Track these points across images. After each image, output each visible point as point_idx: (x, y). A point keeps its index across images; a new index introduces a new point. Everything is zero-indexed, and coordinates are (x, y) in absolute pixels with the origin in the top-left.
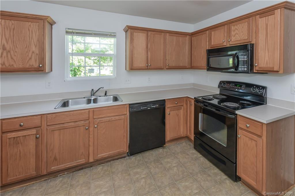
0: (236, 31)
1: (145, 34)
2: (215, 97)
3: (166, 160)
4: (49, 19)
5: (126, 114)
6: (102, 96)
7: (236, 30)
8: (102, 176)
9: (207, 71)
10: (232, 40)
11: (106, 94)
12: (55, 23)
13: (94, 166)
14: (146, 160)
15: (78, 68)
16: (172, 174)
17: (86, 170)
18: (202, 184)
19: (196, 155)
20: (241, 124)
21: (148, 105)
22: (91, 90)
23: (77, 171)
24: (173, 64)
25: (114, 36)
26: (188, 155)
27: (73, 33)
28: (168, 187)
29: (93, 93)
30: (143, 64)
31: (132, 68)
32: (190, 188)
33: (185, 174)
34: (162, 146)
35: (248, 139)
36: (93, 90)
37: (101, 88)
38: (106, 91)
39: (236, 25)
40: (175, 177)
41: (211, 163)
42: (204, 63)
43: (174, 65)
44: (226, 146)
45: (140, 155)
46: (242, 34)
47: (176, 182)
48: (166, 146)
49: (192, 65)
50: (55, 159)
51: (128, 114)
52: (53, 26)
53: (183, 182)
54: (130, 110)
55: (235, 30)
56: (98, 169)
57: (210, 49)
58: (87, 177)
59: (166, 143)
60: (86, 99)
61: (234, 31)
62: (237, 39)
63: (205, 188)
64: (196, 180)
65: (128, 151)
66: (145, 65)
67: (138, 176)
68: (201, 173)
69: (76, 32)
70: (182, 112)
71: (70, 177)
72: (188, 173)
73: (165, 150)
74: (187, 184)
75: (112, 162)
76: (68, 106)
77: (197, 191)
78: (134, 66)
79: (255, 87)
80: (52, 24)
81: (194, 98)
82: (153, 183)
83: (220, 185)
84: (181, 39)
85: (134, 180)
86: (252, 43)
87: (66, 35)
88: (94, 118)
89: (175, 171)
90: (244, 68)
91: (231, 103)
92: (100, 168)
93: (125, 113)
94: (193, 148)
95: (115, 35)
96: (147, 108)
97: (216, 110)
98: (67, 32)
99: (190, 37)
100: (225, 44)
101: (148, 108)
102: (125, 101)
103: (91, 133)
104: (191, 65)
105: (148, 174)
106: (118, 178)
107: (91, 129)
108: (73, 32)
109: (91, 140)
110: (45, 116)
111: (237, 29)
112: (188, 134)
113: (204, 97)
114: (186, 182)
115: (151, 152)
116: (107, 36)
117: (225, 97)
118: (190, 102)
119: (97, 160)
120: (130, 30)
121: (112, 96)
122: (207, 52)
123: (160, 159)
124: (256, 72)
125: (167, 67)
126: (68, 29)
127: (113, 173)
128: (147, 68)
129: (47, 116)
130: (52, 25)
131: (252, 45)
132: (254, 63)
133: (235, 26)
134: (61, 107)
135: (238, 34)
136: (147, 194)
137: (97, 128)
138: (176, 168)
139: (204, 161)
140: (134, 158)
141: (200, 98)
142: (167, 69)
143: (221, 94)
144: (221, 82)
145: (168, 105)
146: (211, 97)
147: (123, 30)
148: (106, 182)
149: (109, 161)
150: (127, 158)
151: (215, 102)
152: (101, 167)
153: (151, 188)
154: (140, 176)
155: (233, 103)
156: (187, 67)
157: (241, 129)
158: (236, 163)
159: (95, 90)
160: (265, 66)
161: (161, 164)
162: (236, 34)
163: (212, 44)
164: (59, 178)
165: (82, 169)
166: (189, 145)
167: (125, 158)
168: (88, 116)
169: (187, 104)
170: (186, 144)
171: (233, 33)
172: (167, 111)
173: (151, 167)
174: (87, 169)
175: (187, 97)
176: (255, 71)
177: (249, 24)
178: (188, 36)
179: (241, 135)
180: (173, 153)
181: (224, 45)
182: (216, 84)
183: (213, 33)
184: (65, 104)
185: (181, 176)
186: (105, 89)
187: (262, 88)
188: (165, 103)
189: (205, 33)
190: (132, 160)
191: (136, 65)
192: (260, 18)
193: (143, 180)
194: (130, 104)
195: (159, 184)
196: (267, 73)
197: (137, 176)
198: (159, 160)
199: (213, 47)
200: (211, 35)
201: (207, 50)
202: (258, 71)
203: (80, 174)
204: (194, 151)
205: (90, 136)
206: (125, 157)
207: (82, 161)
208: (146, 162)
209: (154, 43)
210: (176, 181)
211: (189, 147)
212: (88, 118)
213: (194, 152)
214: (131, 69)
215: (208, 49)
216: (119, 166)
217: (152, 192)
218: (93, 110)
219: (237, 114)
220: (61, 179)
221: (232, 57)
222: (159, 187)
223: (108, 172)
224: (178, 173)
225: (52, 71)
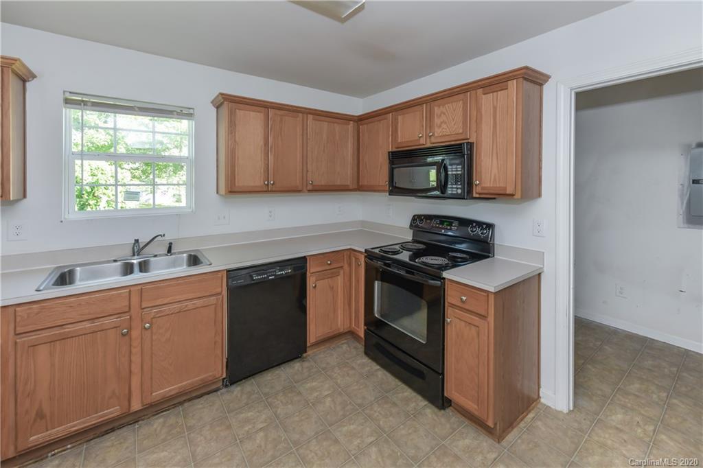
0: (443, 118)
1: (262, 115)
2: (404, 247)
3: (309, 385)
4: (16, 67)
5: (220, 294)
6: (161, 255)
7: (442, 115)
8: (164, 440)
9: (390, 195)
10: (436, 135)
11: (169, 251)
12: (34, 77)
13: (143, 420)
14: (267, 390)
15: (89, 190)
16: (323, 413)
17: (124, 432)
18: (381, 423)
19: (369, 368)
20: (451, 297)
21: (270, 270)
22: (133, 242)
23: (98, 437)
24: (321, 181)
25: (189, 116)
26: (353, 368)
27: (85, 103)
28: (314, 441)
29: (137, 248)
30: (257, 182)
31: (233, 189)
32: (359, 435)
33: (349, 407)
34: (300, 357)
35: (463, 323)
36: (137, 241)
37: (157, 236)
38: (171, 244)
39: (444, 105)
40: (328, 417)
41: (397, 380)
42: (383, 179)
43: (323, 183)
44: (424, 342)
45: (252, 381)
46: (453, 124)
47: (330, 429)
48: (309, 355)
49: (360, 184)
50: (40, 415)
51: (225, 293)
52: (28, 84)
53: (344, 426)
54: (230, 284)
55: (440, 115)
56: (153, 425)
57: (395, 150)
58: (127, 448)
59: (308, 349)
60: (119, 263)
61: (439, 116)
62: (444, 133)
63: (386, 430)
64: (370, 416)
65: (224, 376)
66: (262, 183)
67: (250, 427)
68: (380, 402)
69: (93, 102)
70: (340, 280)
71: (80, 453)
72: (354, 406)
73: (306, 364)
74: (352, 427)
75: (186, 405)
76: (71, 282)
77: (373, 439)
78: (237, 185)
79: (474, 224)
80: (24, 78)
81: (363, 251)
82: (282, 437)
83: (414, 420)
84: (337, 128)
85: (240, 437)
86: (470, 141)
87: (65, 107)
88: (143, 307)
89: (328, 404)
90: (457, 188)
91: (433, 258)
92: (157, 423)
93: (219, 290)
94: (363, 354)
95: (192, 114)
96: (268, 277)
97: (407, 272)
98: (68, 102)
99: (356, 124)
100: (422, 141)
101: (270, 276)
102: (217, 263)
103: (134, 344)
104: (358, 182)
105: (271, 419)
106: (202, 438)
107: (135, 333)
108: (83, 101)
109: (136, 359)
110: (11, 310)
111: (444, 114)
112: (353, 326)
113: (383, 249)
114: (350, 425)
115: (277, 372)
116: (173, 114)
117: (422, 246)
118: (357, 259)
119: (151, 406)
120: (229, 104)
121: (185, 255)
122: (389, 156)
123: (295, 384)
124: (477, 196)
125: (310, 187)
126: (70, 93)
127: (190, 429)
128: (266, 189)
129: (15, 310)
130: (24, 81)
131: (471, 145)
132: (474, 180)
133: (441, 107)
134: (53, 285)
135: (446, 123)
136: (271, 461)
137: (150, 330)
138: (329, 399)
139: (384, 377)
140: (239, 388)
141: (377, 251)
142: (309, 191)
143: (414, 241)
144: (414, 216)
145: (312, 269)
146: (397, 247)
147: (212, 102)
148: (175, 452)
149: (181, 403)
150: (224, 390)
151: (405, 256)
152: (161, 420)
153: (278, 447)
154: (254, 427)
155: (437, 258)
156: (351, 188)
157: (453, 306)
158: (443, 374)
159: (143, 241)
160: (491, 185)
161: (299, 394)
162: (442, 123)
163: (399, 141)
164: (51, 461)
165: (113, 430)
166: (355, 348)
167: (219, 393)
168: (127, 304)
169: (350, 265)
170: (349, 347)
171: (437, 121)
172: (311, 281)
173: (276, 403)
174: (125, 429)
175: (350, 249)
176: (475, 195)
177: (465, 104)
178: (352, 122)
179: (451, 317)
180: (323, 369)
181: (421, 143)
182: (405, 222)
183: (400, 118)
184: (65, 278)
185: (341, 413)
186: (168, 238)
187: (486, 229)
188: (306, 263)
189: (385, 119)
190: (235, 393)
191: (241, 182)
192: (484, 94)
193: (262, 434)
194: (228, 271)
195: (296, 437)
196: (494, 198)
197: (247, 428)
198: (295, 386)
199: (400, 146)
200: (398, 123)
201: (389, 152)
202: (480, 194)
203: (108, 444)
204: (366, 360)
205: (134, 350)
206: (216, 390)
207: (114, 411)
208: (266, 395)
209: (281, 134)
210: (330, 426)
211: (355, 353)
212: (127, 309)
213: (364, 361)
214: (230, 192)
215: (390, 150)
216: (205, 410)
217: (281, 455)
218: (139, 287)
219: (444, 279)
220: (56, 462)
221: (436, 167)
222: (296, 443)
223: (178, 429)
224: (333, 408)
225: (25, 196)
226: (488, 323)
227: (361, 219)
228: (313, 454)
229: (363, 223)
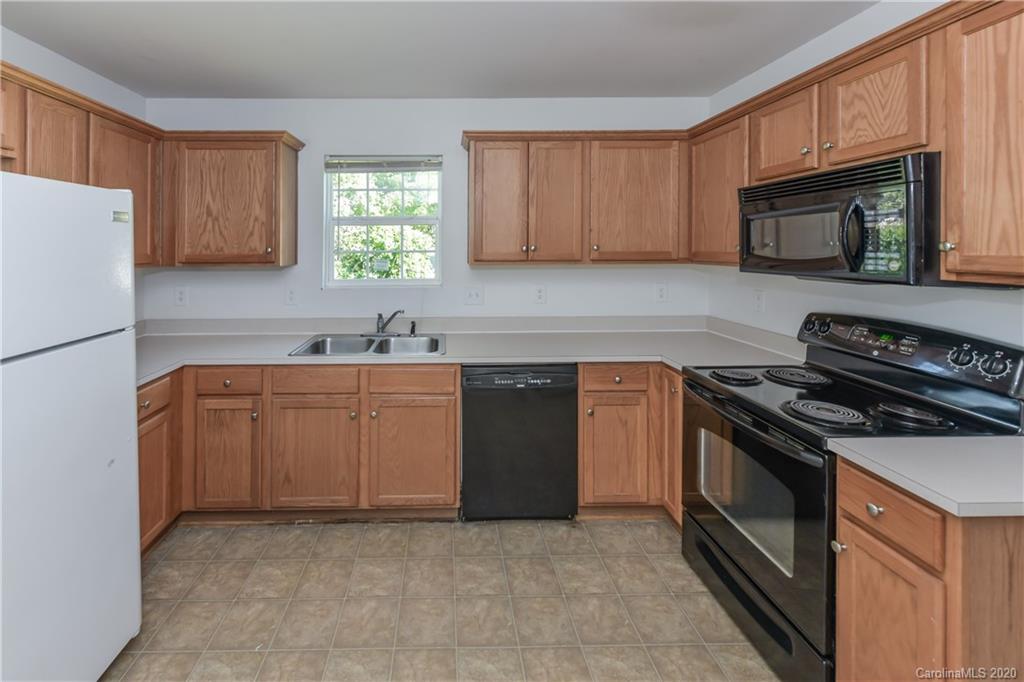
0: (859, 106)
1: (517, 153)
2: (777, 375)
3: (568, 566)
4: (286, 139)
5: (454, 394)
6: (405, 335)
7: (856, 101)
8: (383, 555)
9: (741, 270)
10: (841, 144)
11: (413, 331)
12: (303, 145)
13: (373, 523)
14: (509, 547)
16: (578, 618)
17: (355, 528)
19: (685, 582)
20: (849, 498)
21: (519, 376)
22: (377, 316)
23: (333, 523)
24: (618, 246)
25: (438, 166)
26: (653, 570)
27: (342, 165)
28: (552, 651)
29: (383, 324)
30: (512, 246)
31: (479, 259)
33: (625, 630)
34: (566, 518)
35: (877, 567)
36: (380, 316)
37: (395, 314)
38: (413, 323)
39: (858, 79)
40: (585, 628)
41: (737, 630)
42: (732, 242)
43: (619, 249)
44: (790, 575)
45: (495, 526)
46: (882, 116)
47: (582, 646)
48: (584, 521)
49: (693, 250)
50: (288, 479)
51: (459, 394)
52: (300, 153)
53: (607, 656)
54: (465, 383)
55: (852, 103)
56: (379, 533)
57: (755, 184)
58: (352, 546)
59: (579, 511)
60: (364, 339)
61: (848, 106)
62: (861, 140)
64: (658, 665)
65: (458, 505)
66: (518, 247)
67: (474, 586)
68: (686, 650)
69: (347, 163)
70: (640, 412)
71: (316, 532)
72: (635, 633)
73: (576, 533)
74: (619, 664)
75: (416, 524)
76: (322, 352)
78: (484, 251)
79: (966, 347)
80: (296, 147)
81: (680, 369)
82: (508, 621)
84: (646, 156)
85: (458, 593)
86: (928, 150)
87: (326, 172)
88: (371, 391)
89: (591, 608)
90: (890, 260)
91: (827, 405)
92: (384, 533)
93: (451, 389)
94: (681, 555)
95: (441, 163)
96: (515, 384)
97: (756, 424)
98: (328, 166)
99: (684, 145)
100: (812, 162)
101: (519, 383)
102: (455, 354)
103: (363, 431)
104: (690, 249)
105: (502, 588)
106: (419, 572)
107: (364, 420)
108: (339, 163)
109: (364, 449)
110: (270, 368)
111: (861, 98)
112: (666, 498)
113: (719, 372)
114: (617, 659)
115: (530, 528)
116: (421, 166)
117: (821, 379)
118: (671, 382)
119: (378, 509)
121: (425, 338)
122: (740, 196)
123: (551, 557)
124: (953, 278)
125: (594, 255)
126: (329, 156)
127: (411, 554)
128: (525, 258)
129: (273, 371)
130: (297, 151)
131: (930, 164)
132: (942, 240)
133: (854, 84)
134: (306, 352)
135: (865, 117)
136: (484, 645)
137: (377, 419)
138: (595, 601)
139: (712, 612)
140: (476, 529)
141: (706, 374)
142: (593, 260)
143: (810, 367)
144: (810, 316)
145: (587, 384)
146: (758, 374)
148: (388, 574)
149: (411, 520)
150: (459, 524)
151: (773, 398)
152: (388, 531)
153: (499, 633)
154: (478, 589)
155: (835, 407)
156: (674, 256)
158: (830, 656)
159: (386, 316)
160: (993, 253)
161: (552, 572)
162: (854, 118)
163: (763, 167)
165: (345, 521)
166: (669, 538)
167: (453, 525)
168: (356, 384)
169: (660, 390)
170: (659, 534)
171: (842, 115)
172: (584, 405)
173: (516, 570)
174: (355, 524)
175: (661, 362)
176: (944, 276)
177: (914, 69)
178: (676, 143)
179: (848, 542)
180: (602, 551)
181: (808, 165)
183: (764, 122)
184: (317, 348)
185: (608, 633)
186: (411, 314)
188: (577, 374)
189: (737, 128)
190: (470, 534)
191: (489, 250)
192: (967, 33)
193: (485, 603)
194: (463, 366)
195: (528, 631)
197: (469, 586)
198: (549, 559)
199: (766, 175)
200: (759, 132)
201: (739, 190)
202: (959, 273)
204: (682, 566)
206: (451, 521)
207: (343, 500)
208: (506, 552)
209: (547, 177)
210: (584, 643)
211: (666, 546)
212: (355, 390)
213: (679, 566)
214: (476, 261)
215: (746, 185)
216: (433, 539)
217: (499, 645)
218: (367, 368)
220: (299, 532)
222: (524, 640)
223: (400, 550)
224: (597, 619)
225: (296, 263)
226: (945, 588)
227: (707, 313)
228: (543, 670)
229: (711, 321)
